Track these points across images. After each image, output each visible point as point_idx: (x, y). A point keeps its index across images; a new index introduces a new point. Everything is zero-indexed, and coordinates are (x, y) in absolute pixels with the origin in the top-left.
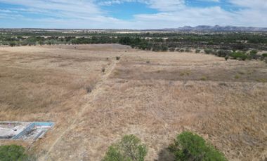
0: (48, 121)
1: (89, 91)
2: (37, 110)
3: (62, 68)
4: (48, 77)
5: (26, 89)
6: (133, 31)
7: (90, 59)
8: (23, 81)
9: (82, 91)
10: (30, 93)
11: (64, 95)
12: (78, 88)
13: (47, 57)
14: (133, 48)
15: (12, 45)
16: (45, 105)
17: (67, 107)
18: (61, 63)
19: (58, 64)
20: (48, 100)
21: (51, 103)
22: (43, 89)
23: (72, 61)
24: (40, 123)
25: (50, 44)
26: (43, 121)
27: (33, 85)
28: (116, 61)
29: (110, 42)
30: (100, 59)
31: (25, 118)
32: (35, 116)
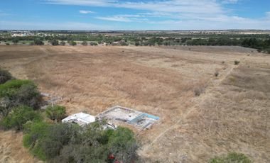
0: (155, 115)
1: (197, 94)
2: (148, 102)
3: (173, 68)
4: (161, 75)
5: (143, 83)
6: (263, 31)
7: (203, 62)
8: (141, 76)
9: (190, 93)
10: (145, 87)
11: (173, 94)
12: (187, 89)
13: (162, 57)
14: (259, 51)
15: (137, 45)
16: (155, 100)
17: (173, 106)
18: (173, 64)
19: (171, 64)
20: (158, 96)
21: (160, 99)
22: (155, 86)
23: (184, 62)
24: (149, 115)
25: (167, 44)
26: (151, 113)
27: (148, 80)
28: (234, 66)
29: (229, 43)
30: (215, 63)
31: (138, 107)
32: (146, 108)
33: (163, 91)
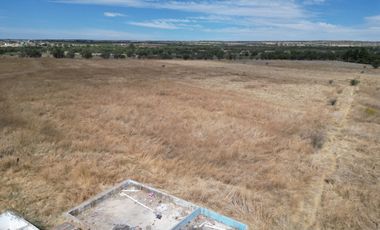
1: (317, 143)
3: (249, 91)
4: (230, 102)
5: (194, 118)
6: (362, 42)
7: (297, 82)
8: (191, 105)
9: (297, 142)
10: (200, 127)
13: (226, 74)
14: (376, 67)
18: (247, 84)
19: (242, 84)
22: (220, 124)
23: (264, 82)
27: (205, 113)
28: (352, 88)
29: (323, 57)
30: (316, 82)
33: (240, 137)
